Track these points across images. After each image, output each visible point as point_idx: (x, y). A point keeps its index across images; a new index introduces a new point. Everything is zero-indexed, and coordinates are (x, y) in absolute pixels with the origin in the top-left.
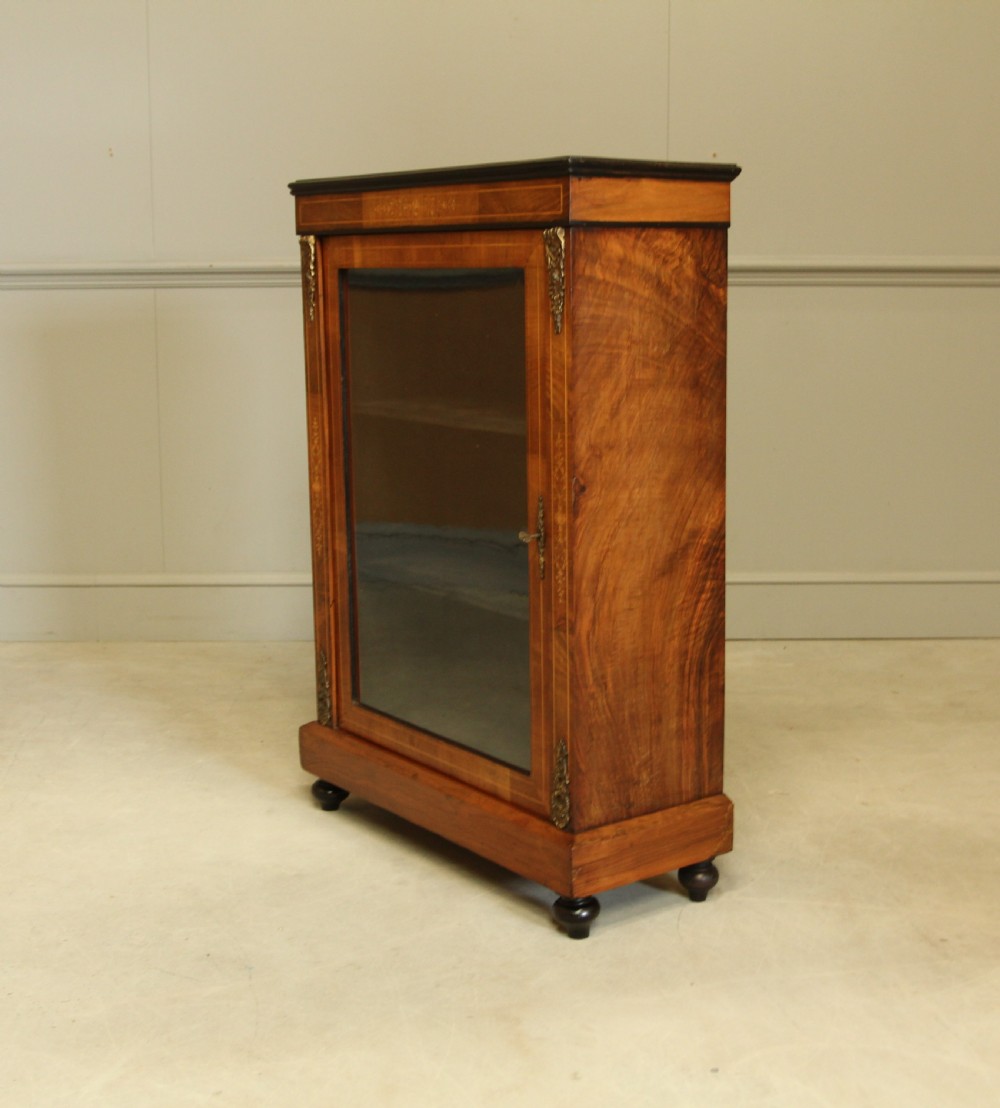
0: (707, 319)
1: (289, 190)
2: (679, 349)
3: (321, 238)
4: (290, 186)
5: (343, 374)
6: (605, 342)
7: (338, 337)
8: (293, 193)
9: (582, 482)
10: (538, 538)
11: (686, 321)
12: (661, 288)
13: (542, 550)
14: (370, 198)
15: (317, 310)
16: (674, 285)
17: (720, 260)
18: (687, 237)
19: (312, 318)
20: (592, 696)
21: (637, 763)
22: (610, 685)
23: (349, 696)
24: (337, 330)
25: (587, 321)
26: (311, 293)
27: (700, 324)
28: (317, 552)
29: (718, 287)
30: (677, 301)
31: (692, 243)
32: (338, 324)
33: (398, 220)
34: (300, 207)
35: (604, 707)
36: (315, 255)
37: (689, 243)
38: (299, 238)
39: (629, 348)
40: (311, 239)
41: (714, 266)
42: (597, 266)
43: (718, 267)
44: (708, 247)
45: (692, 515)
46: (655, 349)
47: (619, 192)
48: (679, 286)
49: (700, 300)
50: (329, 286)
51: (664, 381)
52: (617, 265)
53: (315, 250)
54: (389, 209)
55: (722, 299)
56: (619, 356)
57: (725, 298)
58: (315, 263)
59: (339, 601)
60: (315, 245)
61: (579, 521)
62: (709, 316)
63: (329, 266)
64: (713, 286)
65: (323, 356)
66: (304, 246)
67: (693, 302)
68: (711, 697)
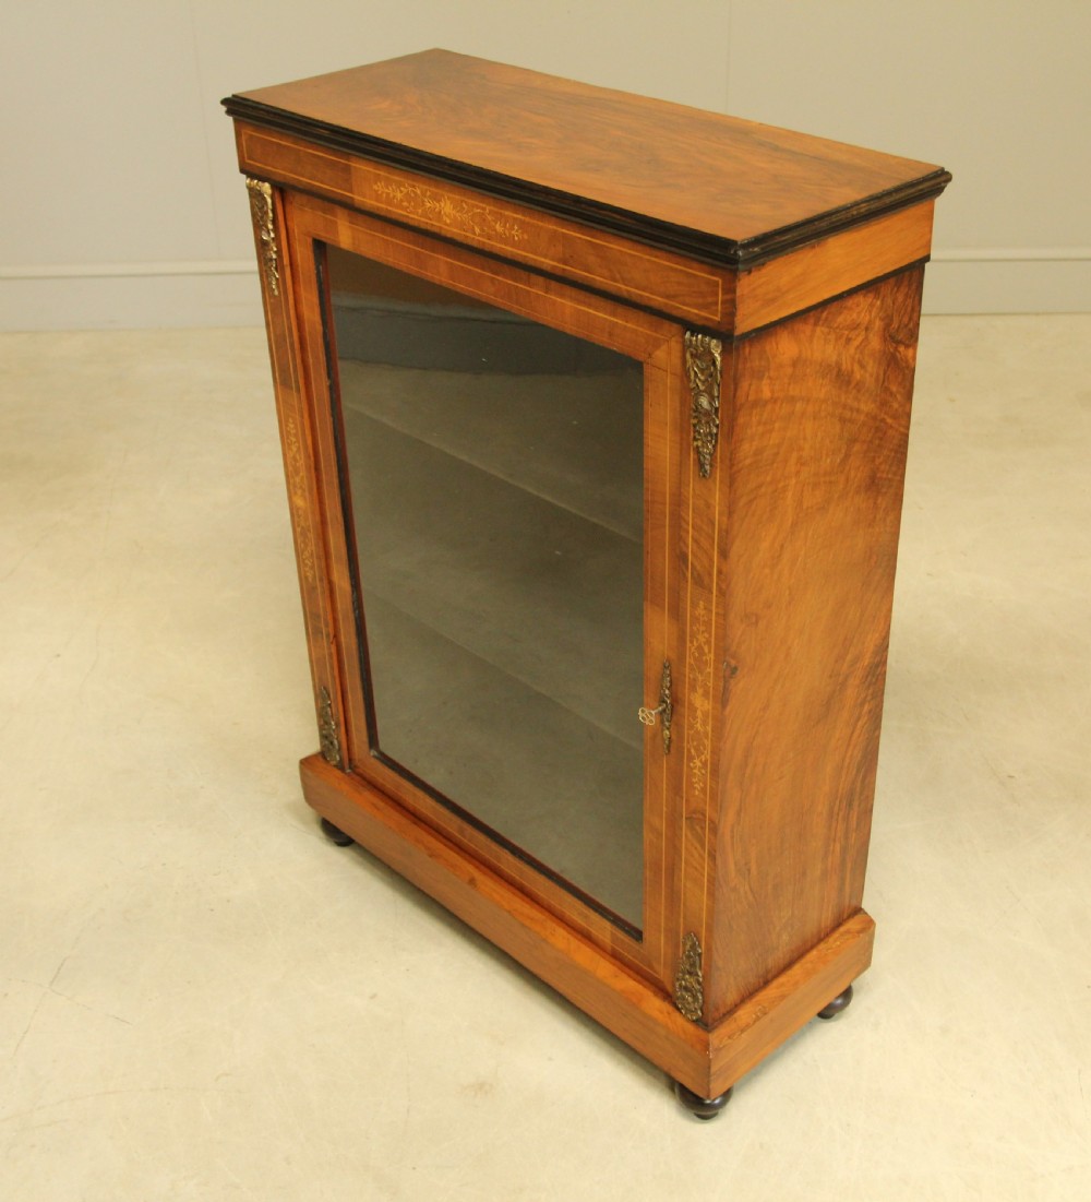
0: (891, 393)
1: (224, 108)
2: (857, 447)
3: (281, 189)
4: (225, 102)
5: (329, 377)
6: (769, 479)
7: (319, 328)
8: (229, 112)
9: (733, 663)
10: (664, 710)
11: (867, 406)
12: (842, 378)
13: (667, 724)
14: (362, 167)
15: (282, 282)
16: (856, 367)
17: (913, 309)
18: (877, 294)
19: (276, 293)
20: (734, 889)
21: (778, 928)
22: (754, 871)
23: (366, 746)
24: (317, 318)
25: (748, 462)
26: (271, 260)
27: (883, 404)
28: (306, 578)
29: (907, 346)
30: (859, 386)
31: (882, 300)
32: (317, 310)
33: (416, 217)
34: (244, 138)
35: (746, 893)
36: (274, 211)
37: (879, 303)
38: (244, 180)
39: (798, 472)
40: (266, 188)
41: (906, 320)
42: (765, 381)
43: (910, 319)
44: (900, 298)
45: (855, 641)
46: (829, 460)
47: (798, 270)
48: (862, 366)
49: (885, 374)
50: (299, 257)
51: (836, 496)
52: (789, 370)
53: (273, 203)
54: (399, 195)
55: (911, 361)
56: (785, 489)
57: (914, 358)
58: (274, 222)
59: (343, 639)
60: (272, 197)
61: (728, 709)
62: (894, 389)
63: (296, 232)
64: (902, 349)
65: (297, 345)
66: (255, 195)
67: (877, 380)
68: (858, 825)
